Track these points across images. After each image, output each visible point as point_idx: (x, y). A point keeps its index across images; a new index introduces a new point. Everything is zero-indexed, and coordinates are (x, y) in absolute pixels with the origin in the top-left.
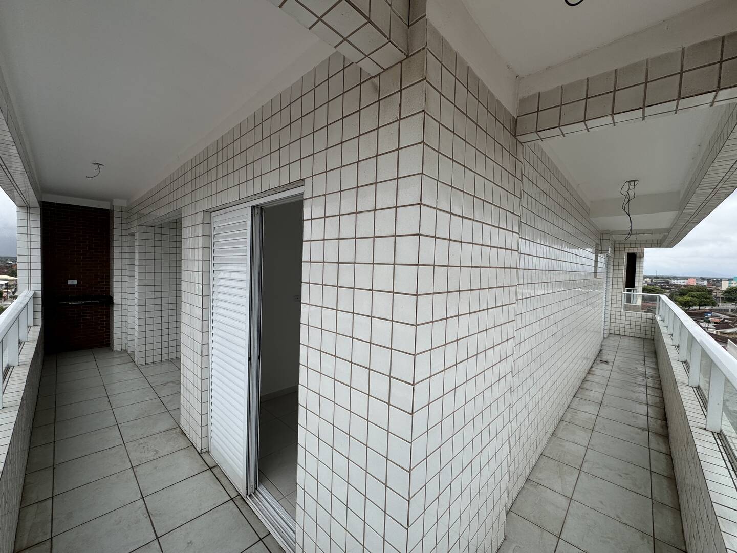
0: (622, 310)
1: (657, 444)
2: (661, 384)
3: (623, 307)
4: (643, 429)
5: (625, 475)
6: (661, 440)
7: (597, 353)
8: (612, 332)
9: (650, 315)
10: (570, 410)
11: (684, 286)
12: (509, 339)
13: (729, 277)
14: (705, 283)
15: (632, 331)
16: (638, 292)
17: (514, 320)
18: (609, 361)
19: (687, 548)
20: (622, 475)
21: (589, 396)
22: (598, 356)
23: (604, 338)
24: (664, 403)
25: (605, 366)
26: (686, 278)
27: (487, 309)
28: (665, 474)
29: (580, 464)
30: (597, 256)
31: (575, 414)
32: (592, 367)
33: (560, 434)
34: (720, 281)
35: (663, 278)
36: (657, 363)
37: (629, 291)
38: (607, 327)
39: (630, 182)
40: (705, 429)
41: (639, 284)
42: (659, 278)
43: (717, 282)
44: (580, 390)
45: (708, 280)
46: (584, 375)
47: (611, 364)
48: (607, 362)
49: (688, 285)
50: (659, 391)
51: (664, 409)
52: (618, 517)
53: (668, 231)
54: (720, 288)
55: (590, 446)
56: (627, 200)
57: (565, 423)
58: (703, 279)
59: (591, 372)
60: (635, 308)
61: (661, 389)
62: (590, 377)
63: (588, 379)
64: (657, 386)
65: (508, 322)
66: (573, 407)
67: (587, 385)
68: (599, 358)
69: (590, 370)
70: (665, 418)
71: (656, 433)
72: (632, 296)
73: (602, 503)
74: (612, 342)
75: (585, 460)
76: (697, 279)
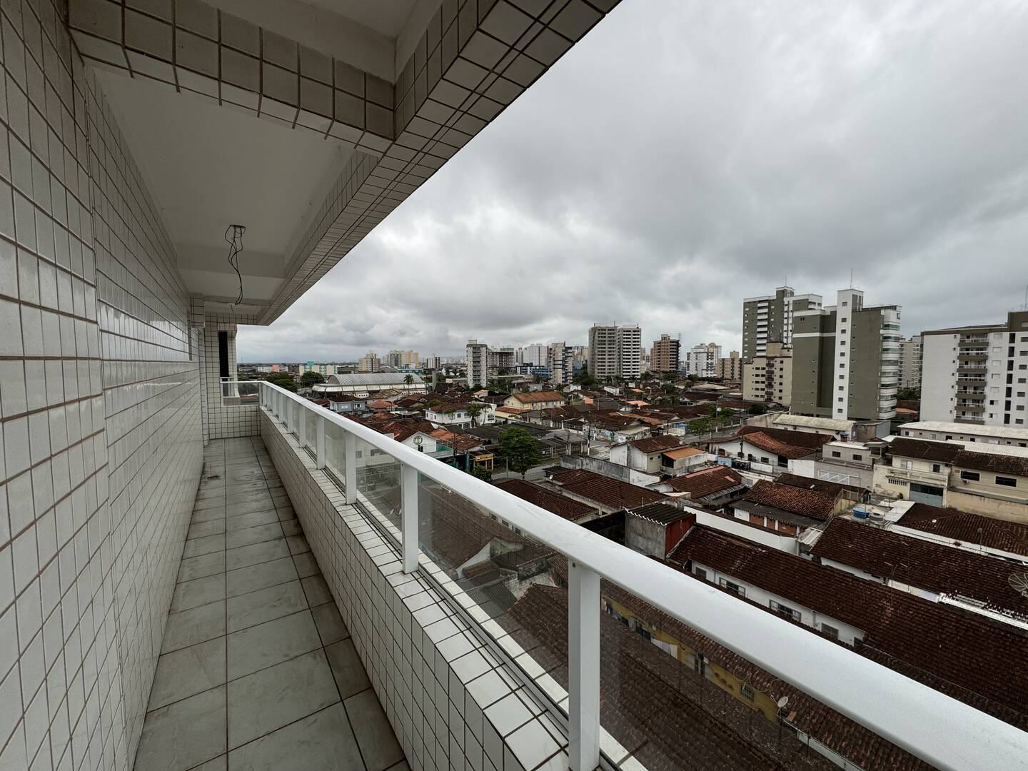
0: (222, 406)
1: (297, 547)
2: (281, 482)
3: (222, 402)
4: (280, 539)
5: (278, 602)
6: (298, 540)
7: (200, 470)
8: (212, 437)
9: (253, 407)
10: (186, 562)
11: (270, 374)
12: (99, 470)
13: (304, 362)
14: (286, 369)
15: (237, 429)
16: (234, 382)
17: (103, 430)
18: (219, 474)
19: (350, 632)
20: (275, 604)
21: (207, 529)
22: (203, 472)
23: (204, 447)
24: (289, 500)
25: (215, 482)
26: (271, 365)
27: (47, 408)
28: (311, 574)
29: (223, 626)
30: (189, 329)
31: (196, 564)
32: (199, 490)
33: (180, 606)
34: (297, 366)
35: (249, 365)
36: (271, 460)
37: (226, 380)
38: (206, 432)
39: (235, 226)
40: (346, 504)
41: (233, 371)
42: (244, 366)
43: (295, 367)
44: (193, 528)
45: (289, 366)
46: (191, 504)
47: (223, 477)
48: (217, 477)
49: (272, 373)
50: (281, 489)
51: (292, 506)
52: (286, 656)
53: (270, 303)
54: (298, 374)
55: (229, 595)
56: (233, 251)
57: (184, 585)
58: (285, 365)
59: (200, 497)
60: (234, 401)
61: (283, 487)
62: (201, 505)
63: (200, 507)
64: (278, 485)
65: (93, 435)
66: (190, 556)
67: (199, 517)
68: (205, 475)
69: (197, 495)
70: (295, 516)
71: (293, 536)
72: (229, 385)
73: (265, 655)
74: (215, 449)
75: (228, 618)
76: (280, 365)
